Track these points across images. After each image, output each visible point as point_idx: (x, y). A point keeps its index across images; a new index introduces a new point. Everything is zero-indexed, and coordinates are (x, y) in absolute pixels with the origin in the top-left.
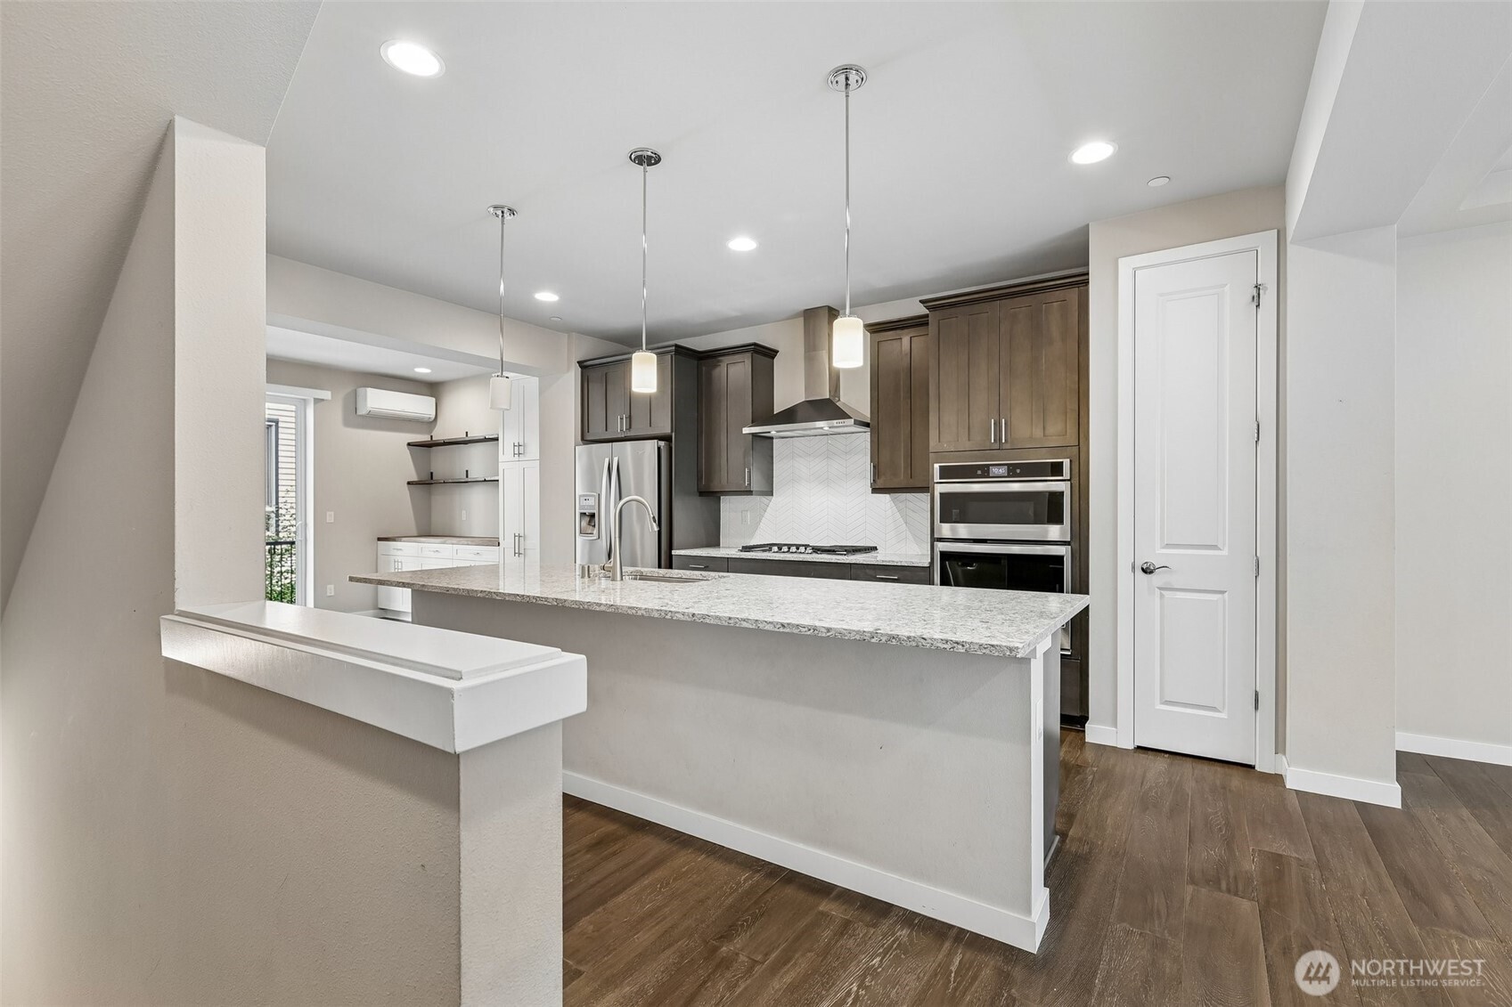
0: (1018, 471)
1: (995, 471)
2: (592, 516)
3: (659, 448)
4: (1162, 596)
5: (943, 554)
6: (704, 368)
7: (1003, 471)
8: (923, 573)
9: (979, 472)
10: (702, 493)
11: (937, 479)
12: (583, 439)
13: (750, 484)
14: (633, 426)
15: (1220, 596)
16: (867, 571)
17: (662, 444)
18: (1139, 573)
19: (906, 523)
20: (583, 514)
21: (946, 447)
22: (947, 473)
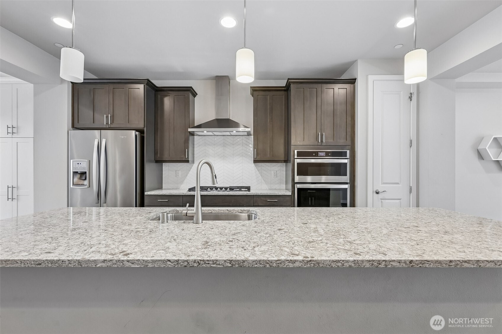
0: (330, 154)
1: (320, 154)
2: (83, 174)
3: (136, 136)
4: (381, 202)
5: (298, 189)
6: (159, 96)
7: (323, 154)
8: (288, 198)
9: (314, 154)
10: (157, 161)
11: (296, 157)
12: (73, 126)
13: (188, 157)
14: (115, 122)
15: (399, 200)
16: (262, 198)
17: (137, 133)
18: (375, 194)
19: (261, 176)
20: (75, 173)
21: (299, 143)
22: (300, 154)
